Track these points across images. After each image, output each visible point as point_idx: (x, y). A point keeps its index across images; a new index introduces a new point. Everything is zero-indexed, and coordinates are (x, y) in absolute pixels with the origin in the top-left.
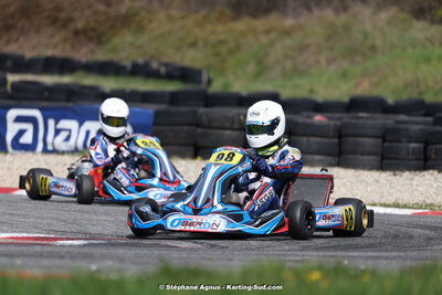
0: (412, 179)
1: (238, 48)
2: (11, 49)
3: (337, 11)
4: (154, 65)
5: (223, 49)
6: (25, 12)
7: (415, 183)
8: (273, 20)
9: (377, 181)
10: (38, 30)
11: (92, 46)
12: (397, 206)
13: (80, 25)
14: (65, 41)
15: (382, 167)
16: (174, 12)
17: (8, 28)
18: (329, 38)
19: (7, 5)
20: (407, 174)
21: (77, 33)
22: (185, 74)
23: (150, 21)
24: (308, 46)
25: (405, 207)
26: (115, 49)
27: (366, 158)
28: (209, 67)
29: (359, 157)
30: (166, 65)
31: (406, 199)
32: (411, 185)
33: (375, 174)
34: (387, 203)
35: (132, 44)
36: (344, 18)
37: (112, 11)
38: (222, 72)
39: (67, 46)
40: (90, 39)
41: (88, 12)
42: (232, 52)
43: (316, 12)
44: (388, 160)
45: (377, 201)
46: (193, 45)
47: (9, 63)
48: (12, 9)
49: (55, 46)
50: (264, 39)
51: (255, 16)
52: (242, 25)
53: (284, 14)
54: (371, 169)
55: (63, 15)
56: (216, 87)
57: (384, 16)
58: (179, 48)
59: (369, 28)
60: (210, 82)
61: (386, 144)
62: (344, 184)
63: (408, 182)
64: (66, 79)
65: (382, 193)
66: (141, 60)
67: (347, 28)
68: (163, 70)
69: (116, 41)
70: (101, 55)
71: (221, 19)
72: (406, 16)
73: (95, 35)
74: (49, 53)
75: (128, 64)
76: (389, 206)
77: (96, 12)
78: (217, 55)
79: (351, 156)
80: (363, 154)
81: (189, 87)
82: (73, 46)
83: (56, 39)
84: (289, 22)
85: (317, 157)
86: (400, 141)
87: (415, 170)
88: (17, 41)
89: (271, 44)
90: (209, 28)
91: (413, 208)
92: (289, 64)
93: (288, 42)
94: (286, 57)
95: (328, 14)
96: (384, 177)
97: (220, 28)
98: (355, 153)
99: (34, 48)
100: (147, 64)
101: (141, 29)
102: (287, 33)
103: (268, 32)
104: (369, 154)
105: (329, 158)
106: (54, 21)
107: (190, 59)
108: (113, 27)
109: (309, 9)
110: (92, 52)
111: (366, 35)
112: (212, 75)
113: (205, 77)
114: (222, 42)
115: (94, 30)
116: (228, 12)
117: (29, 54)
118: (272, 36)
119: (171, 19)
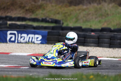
0: (118, 50)
1: (71, 14)
2: (9, 14)
3: (98, 4)
4: (48, 19)
5: (67, 15)
6: (12, 4)
7: (119, 51)
8: (80, 7)
9: (109, 51)
10: (16, 9)
11: (31, 14)
12: (114, 58)
13: (27, 8)
14: (23, 12)
15: (110, 47)
16: (53, 5)
17: (8, 9)
18: (96, 11)
19: (8, 3)
20: (117, 49)
21: (27, 10)
22: (56, 22)
23: (47, 7)
24: (90, 14)
25: (116, 58)
26: (37, 15)
27: (106, 44)
28: (63, 20)
29: (104, 44)
30: (51, 19)
31: (116, 56)
32: (118, 52)
33: (108, 49)
34: (112, 57)
35: (42, 13)
36: (100, 6)
37: (36, 4)
38: (66, 21)
39: (24, 14)
40: (30, 12)
41: (30, 4)
42: (69, 15)
43: (92, 4)
44: (112, 45)
45: (108, 56)
46: (58, 13)
47: (8, 19)
48: (9, 4)
49: (21, 14)
50: (78, 12)
51: (75, 5)
52: (72, 8)
53: (83, 5)
54: (107, 47)
55: (23, 5)
56: (65, 25)
57: (111, 5)
58: (54, 14)
59: (106, 9)
60: (63, 24)
61: (111, 41)
62: (99, 52)
63: (117, 51)
64: (24, 23)
65: (110, 54)
66: (44, 18)
67: (100, 9)
68: (50, 20)
69: (37, 12)
70: (33, 16)
71: (66, 6)
72: (117, 5)
73: (32, 11)
74: (19, 16)
75: (40, 19)
76: (112, 58)
77: (32, 5)
78: (65, 16)
79: (101, 44)
80: (105, 43)
81: (57, 25)
82: (25, 14)
83: (21, 12)
84: (85, 7)
85: (92, 44)
86: (115, 40)
87: (119, 48)
88: (10, 12)
89: (80, 13)
90: (63, 9)
91: (118, 58)
92: (84, 19)
93: (84, 13)
94: (84, 17)
95: (95, 5)
96: (111, 50)
97: (66, 9)
98: (102, 43)
99: (15, 14)
100: (46, 19)
101: (44, 9)
102: (84, 10)
103: (79, 10)
104: (106, 43)
105: (95, 45)
106: (20, 7)
107: (58, 17)
108: (37, 9)
109: (90, 3)
110: (31, 15)
111: (106, 11)
112: (64, 22)
113: (61, 22)
114: (66, 13)
115: (31, 9)
116: (68, 4)
117: (13, 16)
118: (80, 11)
119: (52, 6)
